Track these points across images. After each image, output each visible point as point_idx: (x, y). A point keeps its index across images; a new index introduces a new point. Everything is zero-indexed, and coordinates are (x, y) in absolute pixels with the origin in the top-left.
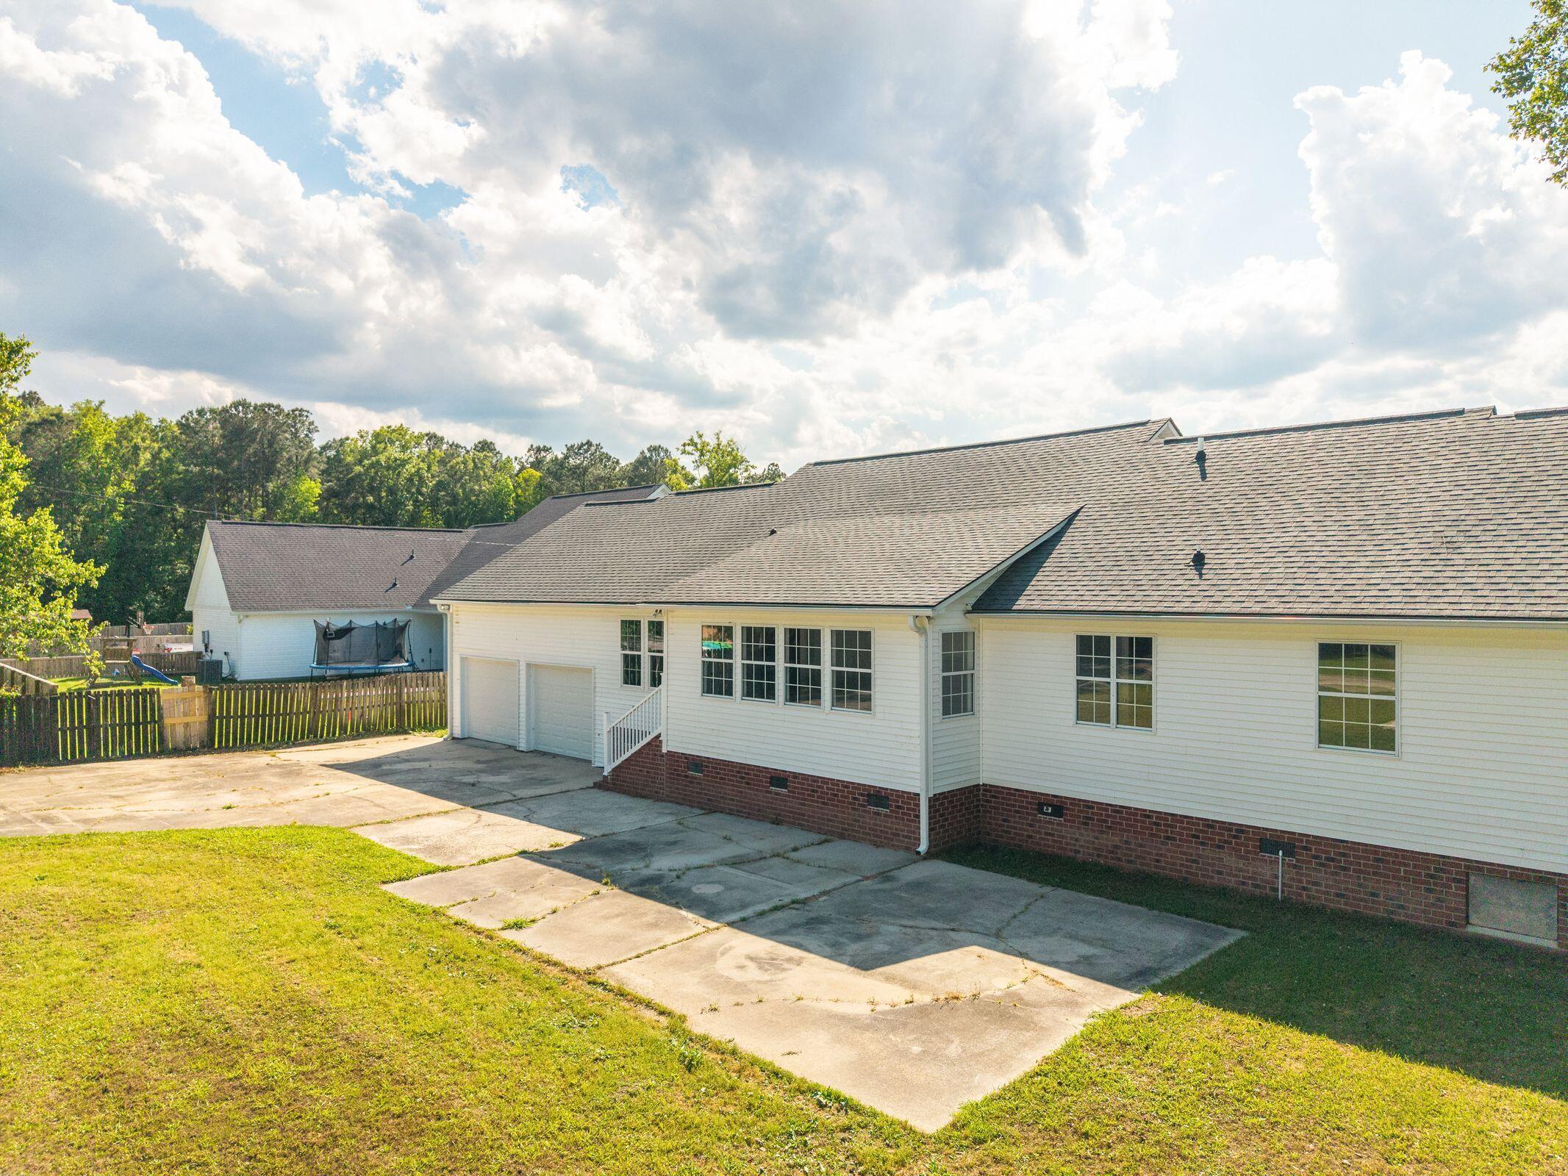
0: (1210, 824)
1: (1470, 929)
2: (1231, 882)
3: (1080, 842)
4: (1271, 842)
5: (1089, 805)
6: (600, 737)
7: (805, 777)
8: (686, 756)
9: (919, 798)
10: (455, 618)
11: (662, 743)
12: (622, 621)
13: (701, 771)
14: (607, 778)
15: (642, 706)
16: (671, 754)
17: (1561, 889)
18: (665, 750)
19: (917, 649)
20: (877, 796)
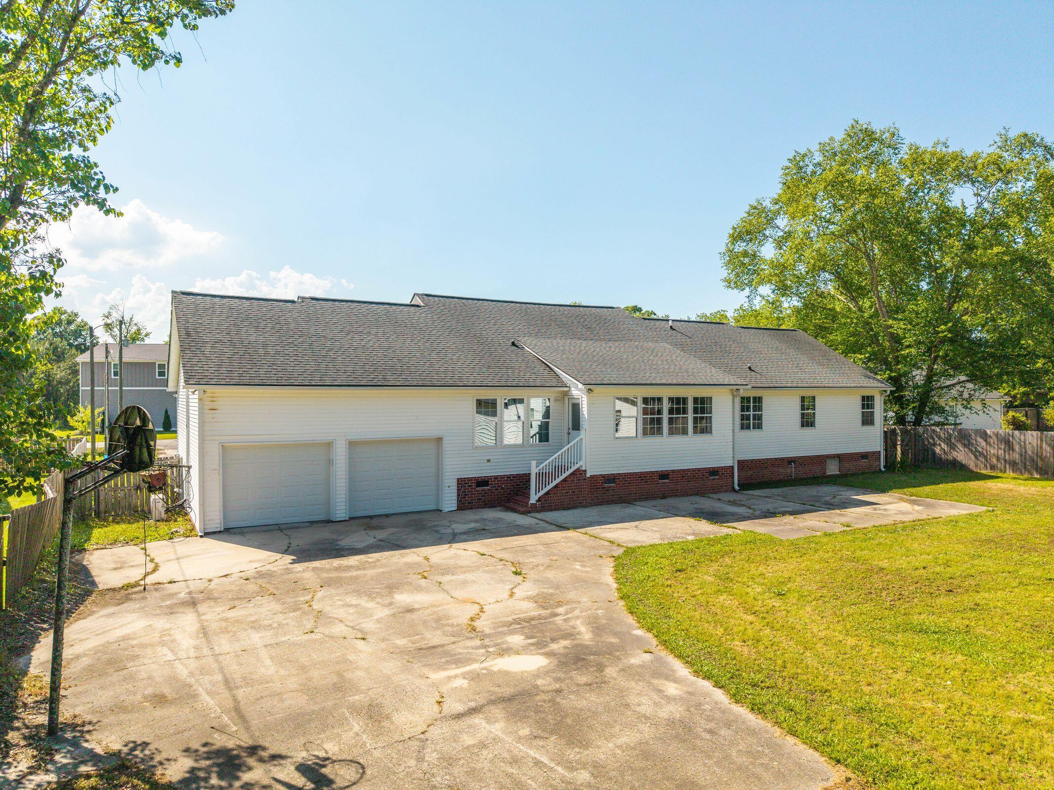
0: (776, 459)
2: (781, 477)
4: (790, 461)
6: (451, 488)
7: (679, 471)
8: (603, 476)
9: (732, 467)
10: (208, 405)
11: (585, 471)
12: (477, 400)
13: (614, 482)
14: (535, 504)
15: (565, 452)
16: (592, 477)
17: (841, 458)
18: (588, 475)
19: (731, 404)
20: (714, 472)
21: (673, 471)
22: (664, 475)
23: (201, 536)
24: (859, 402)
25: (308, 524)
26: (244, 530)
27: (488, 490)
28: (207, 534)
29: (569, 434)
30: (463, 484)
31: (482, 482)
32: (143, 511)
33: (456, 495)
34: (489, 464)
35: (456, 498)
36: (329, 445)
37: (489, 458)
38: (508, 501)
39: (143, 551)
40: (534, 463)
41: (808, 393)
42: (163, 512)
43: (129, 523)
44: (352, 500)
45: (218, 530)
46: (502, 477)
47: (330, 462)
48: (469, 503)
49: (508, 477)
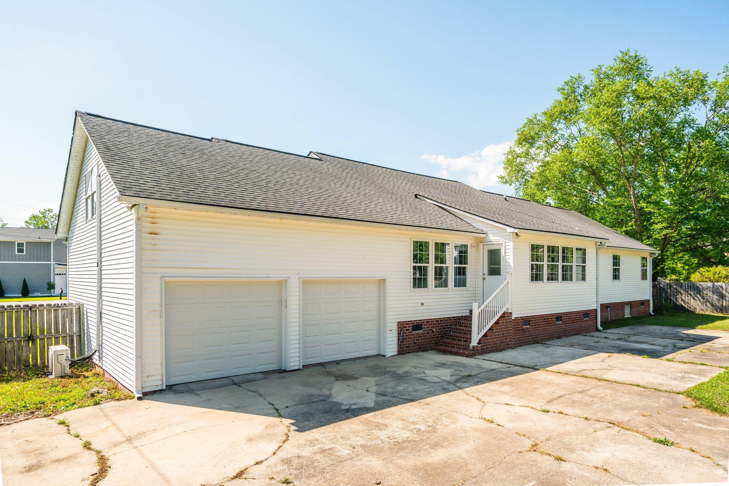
4: (607, 306)
6: (392, 332)
7: (567, 313)
8: (522, 318)
9: (596, 310)
10: (148, 227)
11: (511, 314)
12: (414, 242)
13: (529, 324)
14: (477, 347)
15: (497, 295)
16: (516, 319)
17: (631, 305)
18: (513, 318)
19: (595, 255)
20: (586, 314)
21: (564, 314)
22: (559, 317)
23: (139, 399)
24: (640, 263)
25: (261, 376)
26: (192, 386)
27: (422, 334)
28: (146, 395)
29: (484, 279)
31: (417, 326)
32: (35, 365)
33: (396, 339)
34: (422, 307)
35: (396, 342)
36: (282, 284)
37: (422, 302)
38: (437, 344)
39: (64, 428)
41: (617, 253)
42: (67, 367)
43: (24, 381)
44: (305, 347)
45: (160, 388)
46: (432, 320)
47: (282, 304)
48: (407, 347)
49: (437, 320)
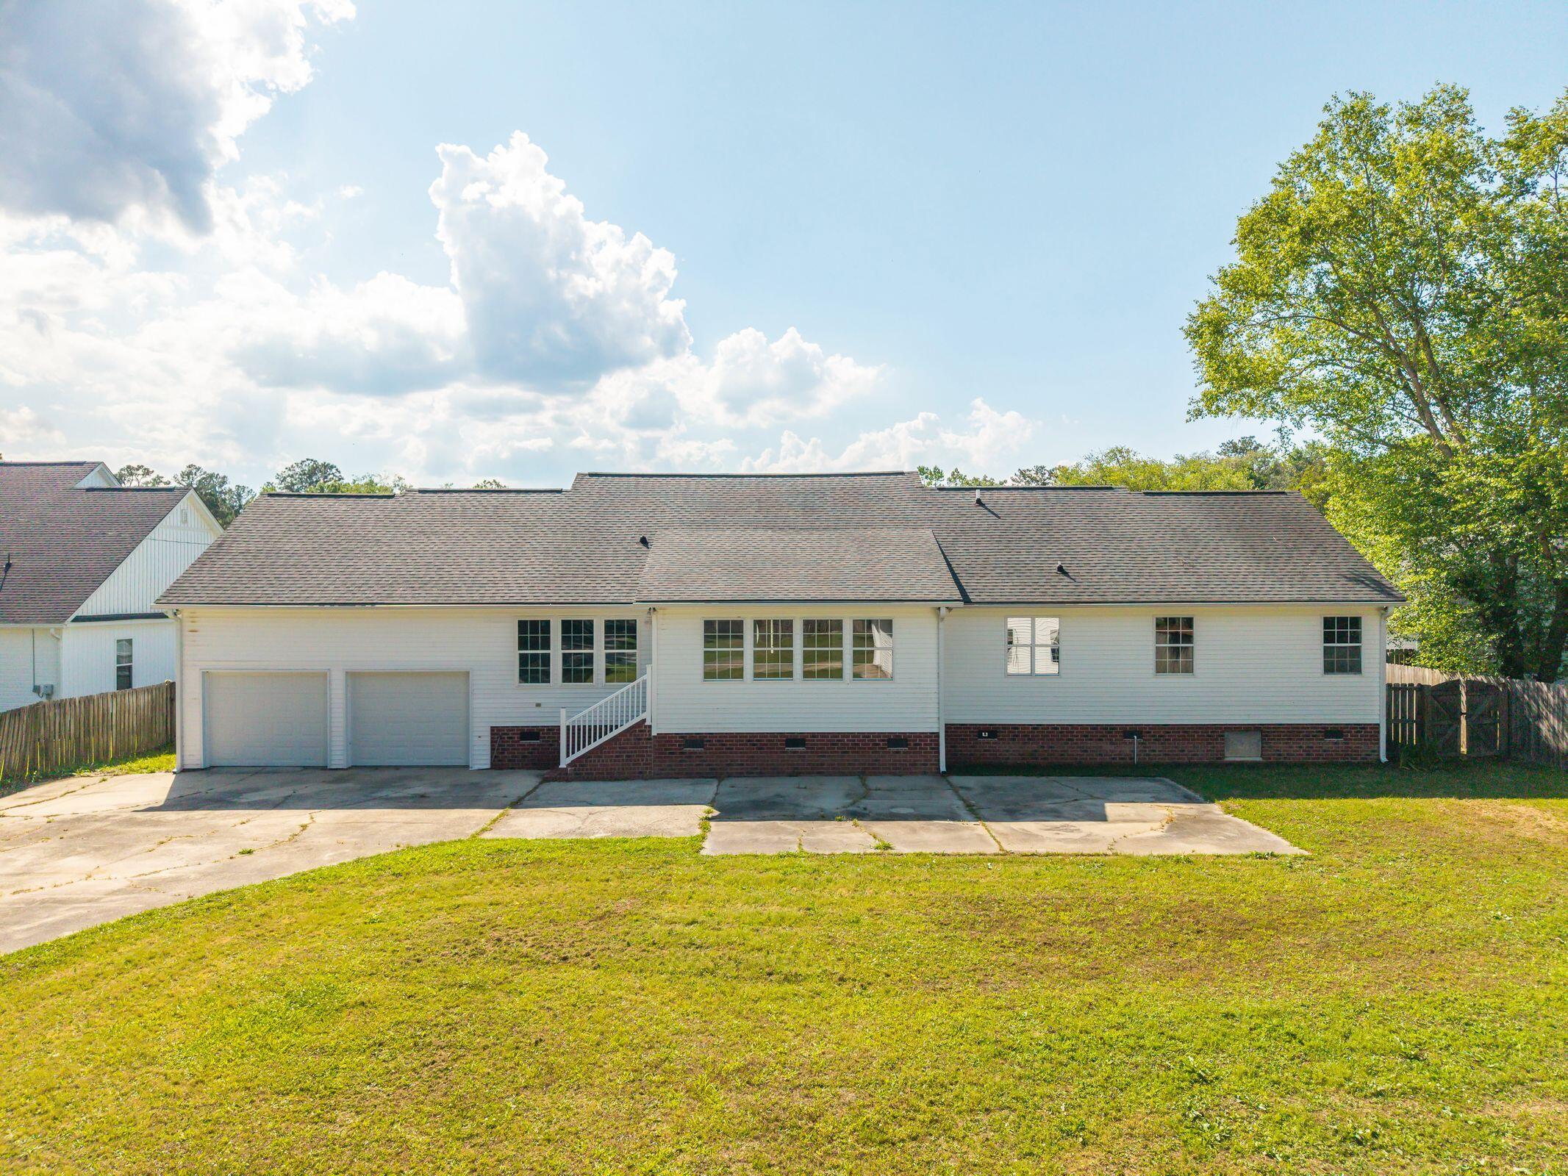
0: (1095, 727)
1: (1227, 759)
2: (1107, 759)
3: (1009, 750)
4: (1130, 732)
5: (1015, 727)
6: (482, 739)
7: (824, 735)
8: (682, 736)
9: (937, 735)
10: (188, 626)
11: (650, 727)
12: (520, 622)
13: (702, 746)
14: (566, 769)
15: (617, 697)
16: (662, 736)
17: (1265, 732)
18: (654, 733)
19: (935, 631)
20: (897, 740)
21: (814, 735)
22: (795, 740)
24: (1319, 630)
27: (539, 745)
30: (498, 734)
31: (530, 734)
33: (489, 748)
34: (538, 709)
35: (489, 752)
36: (325, 676)
37: (540, 701)
40: (563, 712)
41: (1179, 612)
48: (509, 760)
